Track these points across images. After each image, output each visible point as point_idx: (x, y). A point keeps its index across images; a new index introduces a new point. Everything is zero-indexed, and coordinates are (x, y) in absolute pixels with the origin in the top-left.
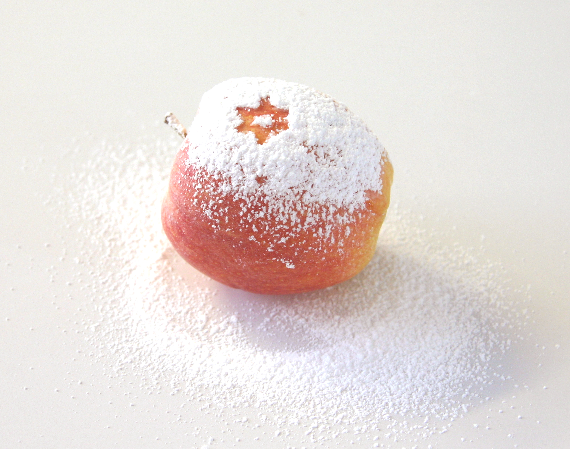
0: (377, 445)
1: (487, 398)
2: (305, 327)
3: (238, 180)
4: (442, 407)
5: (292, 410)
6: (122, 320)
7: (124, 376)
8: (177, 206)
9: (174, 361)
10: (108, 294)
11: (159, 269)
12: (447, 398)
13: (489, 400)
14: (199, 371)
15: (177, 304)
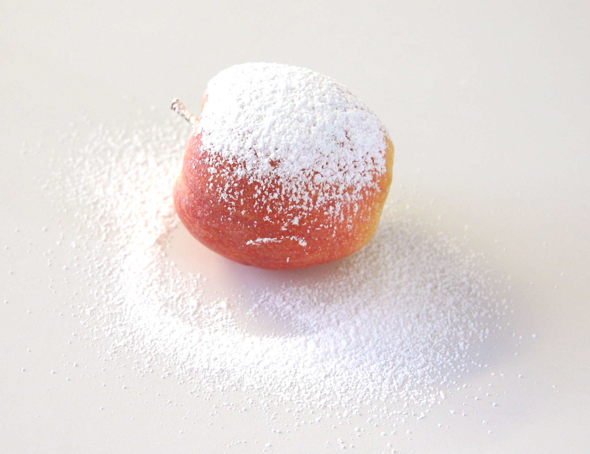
0: (358, 430)
1: (464, 386)
2: (292, 313)
3: (253, 164)
4: (421, 394)
5: (277, 394)
6: (117, 305)
7: (117, 359)
8: (192, 190)
9: (165, 345)
10: (104, 279)
11: (153, 255)
12: (426, 385)
13: (465, 387)
14: (189, 356)
15: (170, 289)
